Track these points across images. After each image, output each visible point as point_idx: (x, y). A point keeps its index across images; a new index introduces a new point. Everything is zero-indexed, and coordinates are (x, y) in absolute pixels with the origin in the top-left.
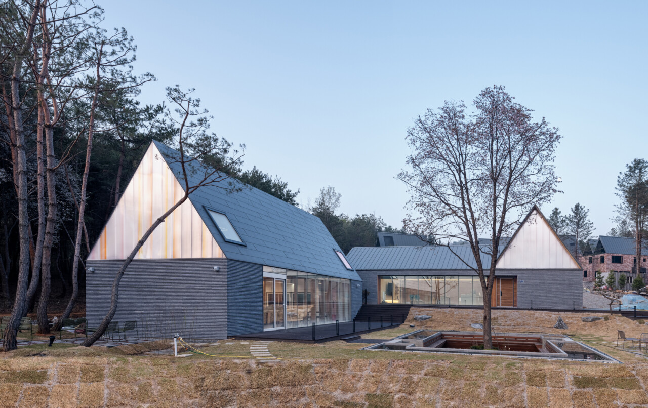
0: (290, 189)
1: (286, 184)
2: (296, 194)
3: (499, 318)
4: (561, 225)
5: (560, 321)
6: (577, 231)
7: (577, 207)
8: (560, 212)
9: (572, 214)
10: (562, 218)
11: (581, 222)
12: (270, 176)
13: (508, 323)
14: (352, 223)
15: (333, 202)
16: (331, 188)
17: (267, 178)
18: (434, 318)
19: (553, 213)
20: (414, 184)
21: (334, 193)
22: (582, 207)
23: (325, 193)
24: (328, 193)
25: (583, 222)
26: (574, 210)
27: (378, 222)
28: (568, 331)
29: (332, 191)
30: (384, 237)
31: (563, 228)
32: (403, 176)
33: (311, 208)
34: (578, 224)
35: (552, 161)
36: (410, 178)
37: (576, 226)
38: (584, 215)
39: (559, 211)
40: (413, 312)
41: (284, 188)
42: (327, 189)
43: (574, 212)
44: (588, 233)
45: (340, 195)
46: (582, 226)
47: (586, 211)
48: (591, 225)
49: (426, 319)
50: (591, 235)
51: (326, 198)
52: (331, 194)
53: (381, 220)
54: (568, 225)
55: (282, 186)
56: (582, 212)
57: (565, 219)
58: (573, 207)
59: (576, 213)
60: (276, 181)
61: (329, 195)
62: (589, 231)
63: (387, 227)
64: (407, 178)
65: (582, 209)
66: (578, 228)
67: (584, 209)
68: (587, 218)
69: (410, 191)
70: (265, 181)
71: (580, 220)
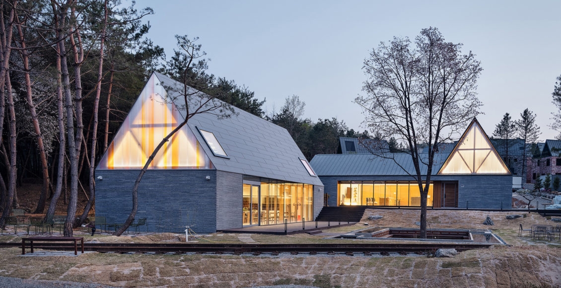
0: (256, 98)
1: (253, 93)
2: (263, 102)
3: (440, 217)
4: (512, 130)
5: (488, 218)
6: (525, 136)
7: (526, 112)
8: (510, 118)
9: (522, 119)
10: (512, 123)
11: (529, 127)
12: (238, 87)
13: (447, 221)
14: (314, 127)
15: (297, 110)
16: (296, 97)
17: (236, 88)
18: (385, 217)
19: (504, 119)
20: (368, 107)
21: (298, 102)
22: (530, 112)
23: (290, 101)
24: (294, 101)
25: (530, 127)
26: (523, 115)
27: (340, 125)
28: (493, 227)
29: (297, 100)
30: (346, 142)
31: (513, 132)
32: (359, 101)
33: (276, 115)
34: (526, 128)
35: (475, 89)
36: (365, 102)
37: (524, 131)
38: (532, 120)
39: (509, 116)
40: (367, 213)
41: (251, 97)
42: (292, 98)
43: (523, 117)
44: (535, 137)
45: (304, 104)
46: (530, 131)
47: (534, 116)
48: (538, 130)
49: (379, 218)
50: (537, 139)
51: (291, 106)
52: (296, 103)
53: (343, 123)
54: (517, 130)
55: (249, 95)
56: (530, 117)
57: (515, 124)
58: (523, 112)
59: (525, 118)
60: (243, 91)
61: (293, 103)
62: (536, 136)
63: (349, 130)
64: (362, 102)
65: (530, 114)
66: (526, 133)
67: (532, 115)
68: (535, 123)
69: (365, 112)
70: (234, 91)
71: (529, 124)
